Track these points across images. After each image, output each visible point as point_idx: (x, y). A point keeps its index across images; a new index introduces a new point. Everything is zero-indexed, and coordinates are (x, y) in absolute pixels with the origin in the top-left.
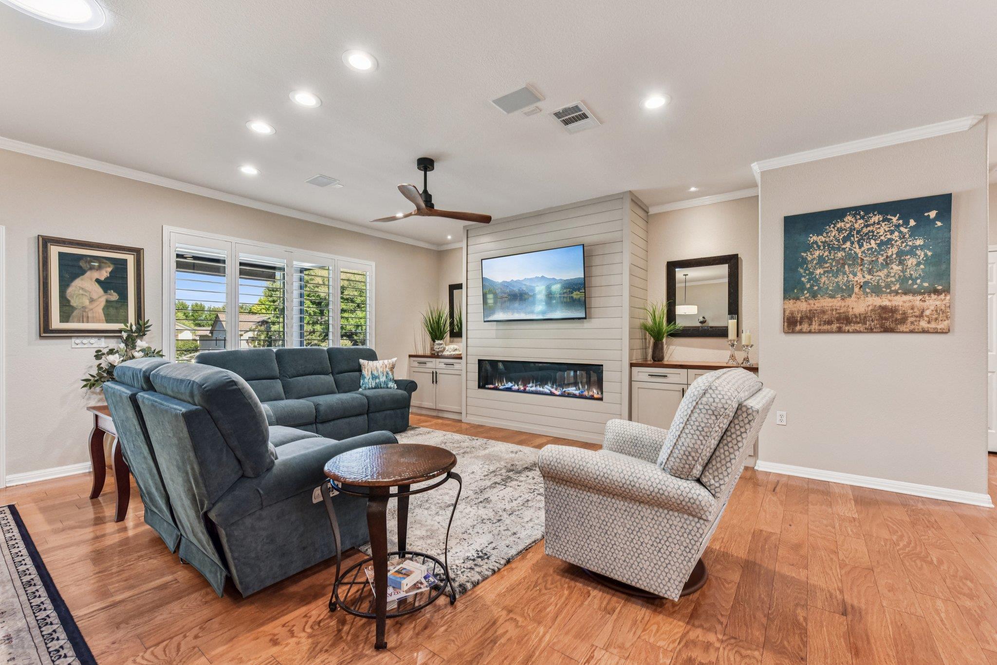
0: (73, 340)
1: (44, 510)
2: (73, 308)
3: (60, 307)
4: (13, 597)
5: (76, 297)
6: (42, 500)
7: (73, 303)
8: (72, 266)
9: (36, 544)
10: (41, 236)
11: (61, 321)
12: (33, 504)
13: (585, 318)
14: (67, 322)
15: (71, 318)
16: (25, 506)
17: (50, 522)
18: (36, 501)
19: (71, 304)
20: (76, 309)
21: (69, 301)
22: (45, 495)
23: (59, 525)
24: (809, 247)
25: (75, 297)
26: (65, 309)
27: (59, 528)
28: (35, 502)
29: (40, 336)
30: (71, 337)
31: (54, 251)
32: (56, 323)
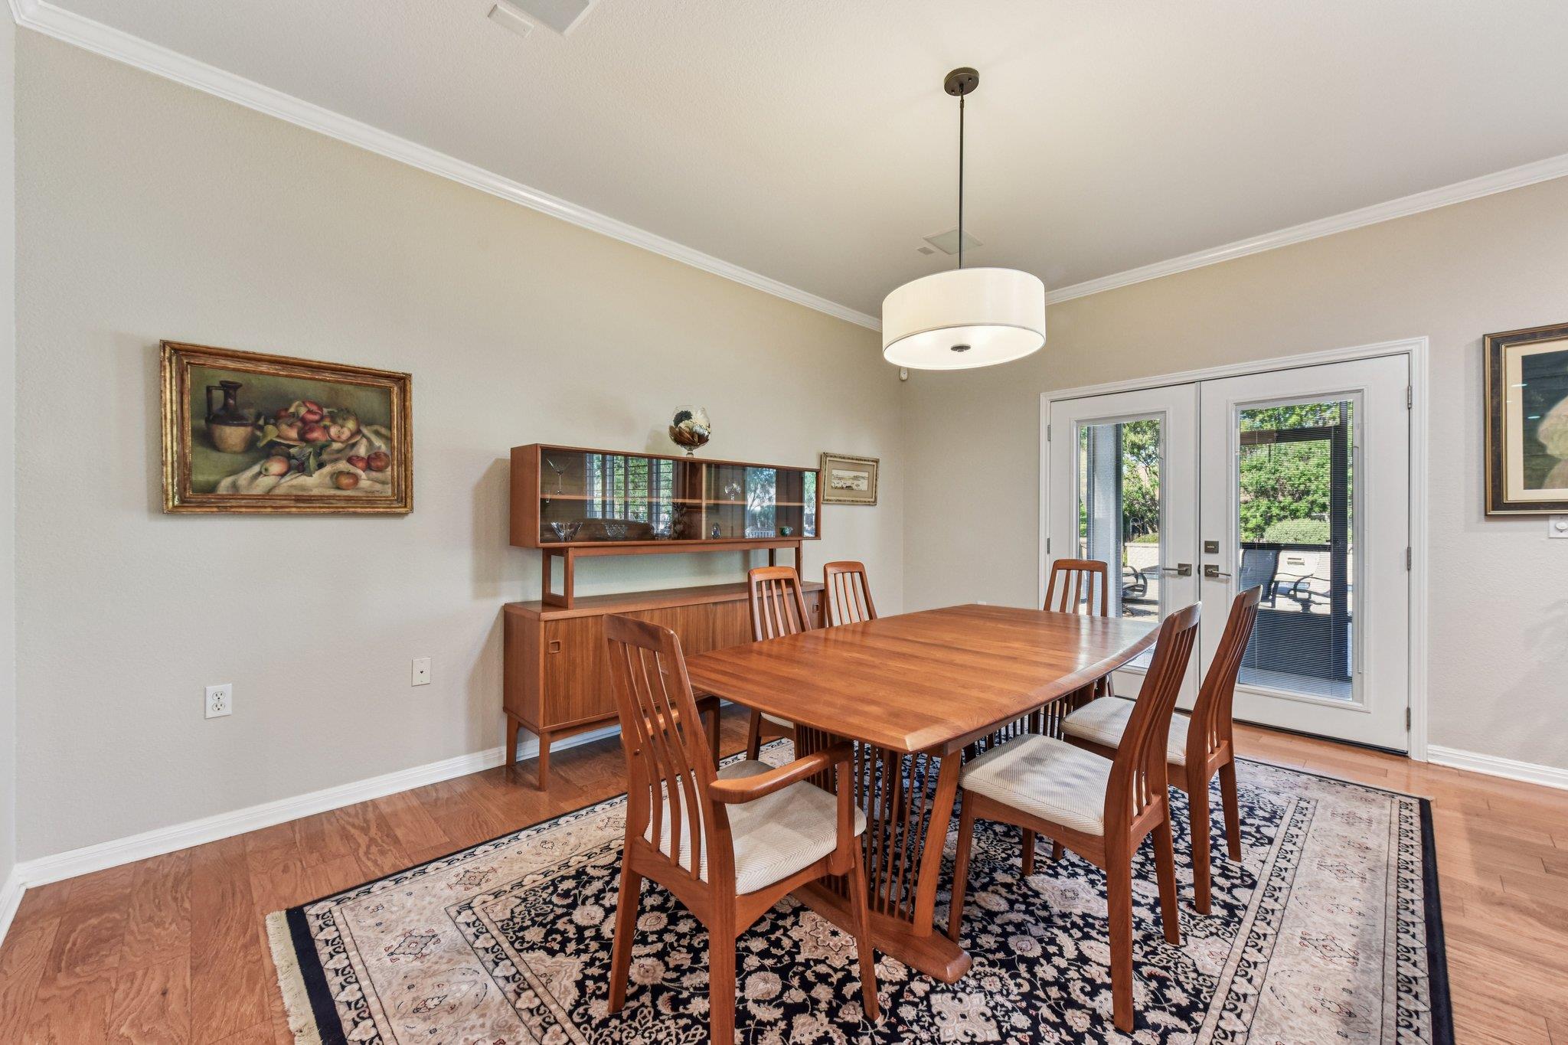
0: (1552, 523)
1: (1475, 837)
2: (1553, 461)
3: (1524, 461)
4: (1374, 992)
5: (1560, 436)
6: (1477, 815)
7: (1552, 450)
8: (1551, 377)
9: (1444, 902)
10: (1489, 335)
11: (1527, 486)
12: (1459, 815)
14: (1539, 486)
15: (1547, 481)
16: (1447, 813)
17: (1481, 870)
18: (1468, 812)
19: (1549, 452)
20: (1560, 460)
21: (1543, 447)
22: (1486, 807)
23: (1496, 887)
25: (1556, 438)
26: (1534, 462)
27: (1493, 894)
28: (1466, 813)
29: (1486, 515)
30: (1547, 516)
31: (1513, 358)
32: (1516, 490)
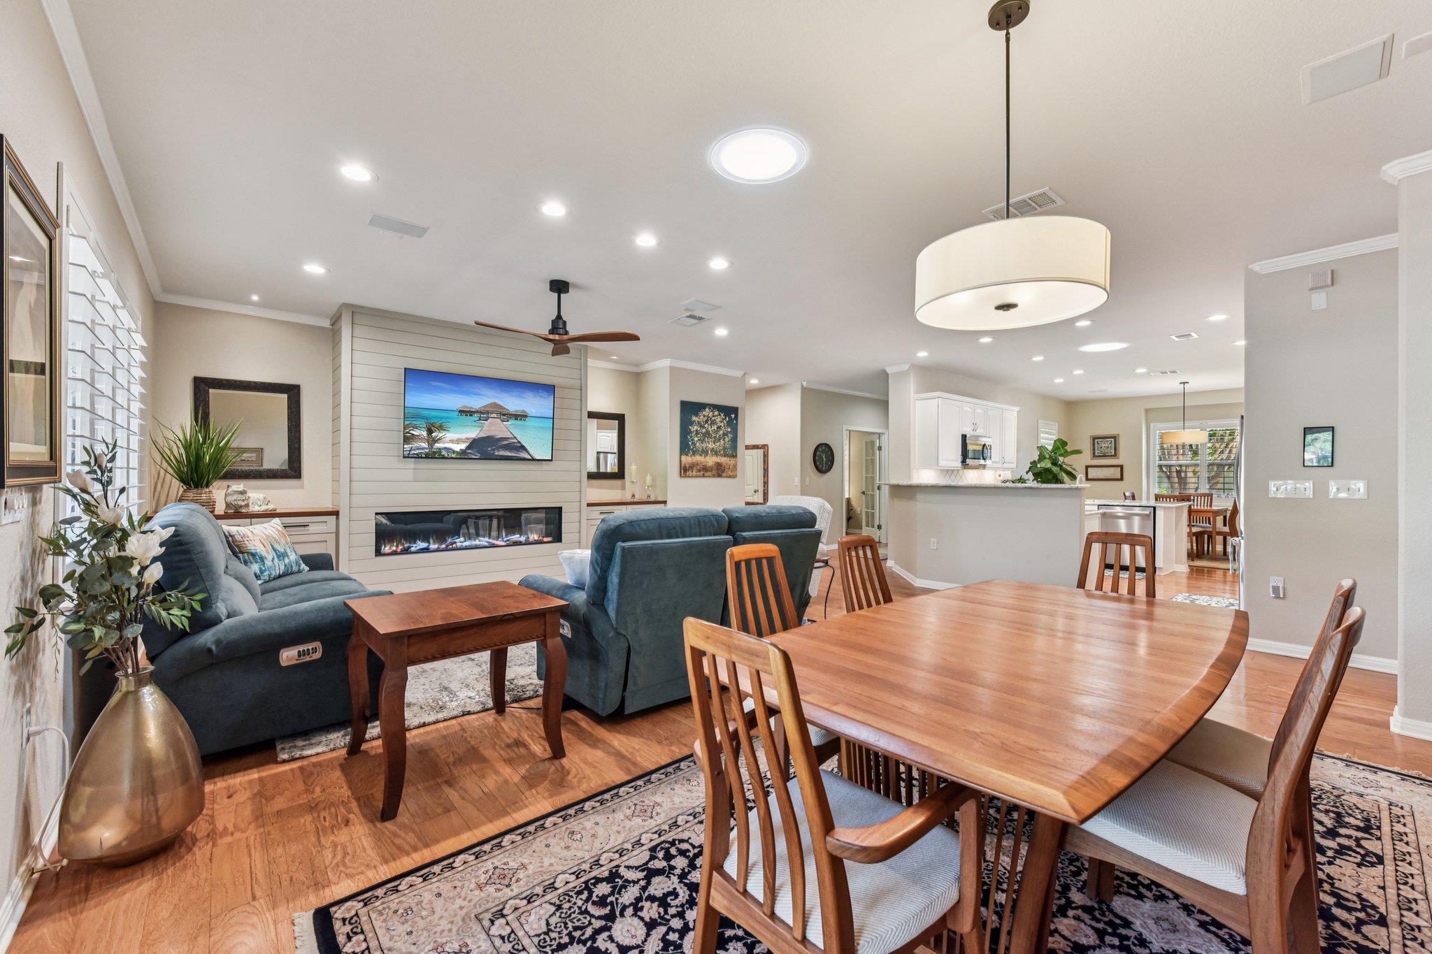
13: (551, 460)
24: (692, 423)
